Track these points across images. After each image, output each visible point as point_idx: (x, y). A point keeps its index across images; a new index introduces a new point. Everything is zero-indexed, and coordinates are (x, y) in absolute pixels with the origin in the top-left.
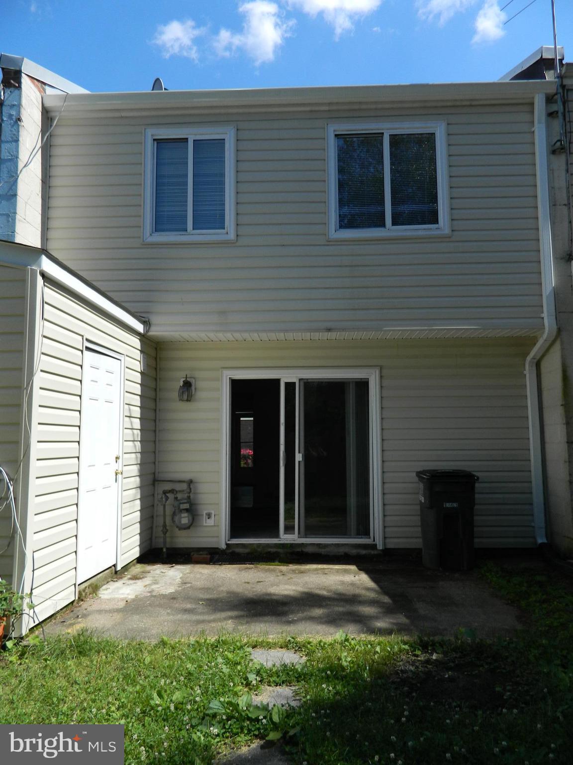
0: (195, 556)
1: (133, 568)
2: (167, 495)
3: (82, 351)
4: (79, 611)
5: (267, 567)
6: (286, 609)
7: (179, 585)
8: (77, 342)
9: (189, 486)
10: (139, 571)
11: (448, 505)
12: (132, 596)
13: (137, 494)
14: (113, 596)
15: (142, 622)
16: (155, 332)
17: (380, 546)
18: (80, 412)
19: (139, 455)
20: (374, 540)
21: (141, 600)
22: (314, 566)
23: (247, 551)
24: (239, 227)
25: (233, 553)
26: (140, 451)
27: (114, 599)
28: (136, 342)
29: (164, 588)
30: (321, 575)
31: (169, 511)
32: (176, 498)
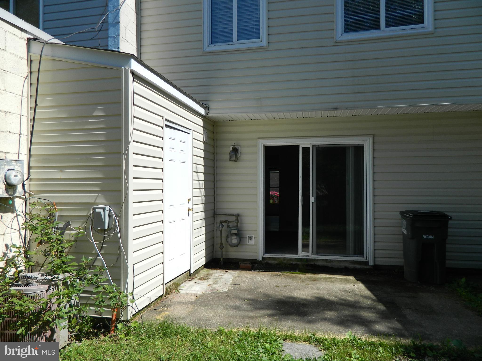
0: (242, 265)
1: (201, 271)
2: (223, 224)
3: (163, 128)
4: (166, 302)
5: (291, 275)
6: (306, 309)
7: (231, 286)
8: (159, 121)
9: (237, 218)
10: (206, 274)
11: (426, 237)
12: (200, 293)
13: (202, 223)
14: (188, 292)
15: (207, 313)
16: (213, 114)
17: (371, 262)
18: (162, 169)
19: (204, 198)
20: (367, 259)
21: (206, 295)
22: (324, 276)
23: (276, 262)
24: (270, 36)
25: (267, 263)
26: (204, 195)
27: (188, 294)
28: (200, 121)
29: (221, 287)
30: (329, 283)
31: (224, 235)
32: (229, 226)
